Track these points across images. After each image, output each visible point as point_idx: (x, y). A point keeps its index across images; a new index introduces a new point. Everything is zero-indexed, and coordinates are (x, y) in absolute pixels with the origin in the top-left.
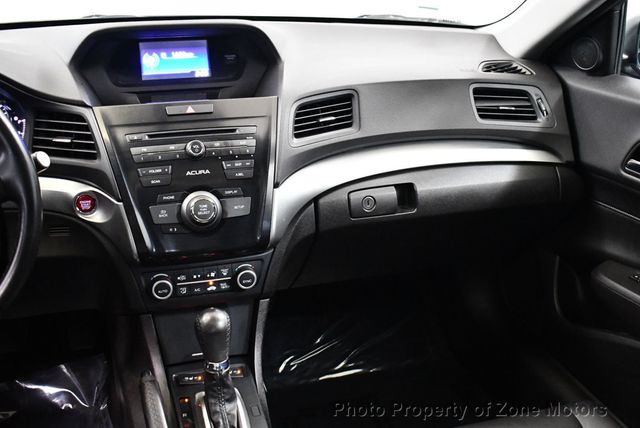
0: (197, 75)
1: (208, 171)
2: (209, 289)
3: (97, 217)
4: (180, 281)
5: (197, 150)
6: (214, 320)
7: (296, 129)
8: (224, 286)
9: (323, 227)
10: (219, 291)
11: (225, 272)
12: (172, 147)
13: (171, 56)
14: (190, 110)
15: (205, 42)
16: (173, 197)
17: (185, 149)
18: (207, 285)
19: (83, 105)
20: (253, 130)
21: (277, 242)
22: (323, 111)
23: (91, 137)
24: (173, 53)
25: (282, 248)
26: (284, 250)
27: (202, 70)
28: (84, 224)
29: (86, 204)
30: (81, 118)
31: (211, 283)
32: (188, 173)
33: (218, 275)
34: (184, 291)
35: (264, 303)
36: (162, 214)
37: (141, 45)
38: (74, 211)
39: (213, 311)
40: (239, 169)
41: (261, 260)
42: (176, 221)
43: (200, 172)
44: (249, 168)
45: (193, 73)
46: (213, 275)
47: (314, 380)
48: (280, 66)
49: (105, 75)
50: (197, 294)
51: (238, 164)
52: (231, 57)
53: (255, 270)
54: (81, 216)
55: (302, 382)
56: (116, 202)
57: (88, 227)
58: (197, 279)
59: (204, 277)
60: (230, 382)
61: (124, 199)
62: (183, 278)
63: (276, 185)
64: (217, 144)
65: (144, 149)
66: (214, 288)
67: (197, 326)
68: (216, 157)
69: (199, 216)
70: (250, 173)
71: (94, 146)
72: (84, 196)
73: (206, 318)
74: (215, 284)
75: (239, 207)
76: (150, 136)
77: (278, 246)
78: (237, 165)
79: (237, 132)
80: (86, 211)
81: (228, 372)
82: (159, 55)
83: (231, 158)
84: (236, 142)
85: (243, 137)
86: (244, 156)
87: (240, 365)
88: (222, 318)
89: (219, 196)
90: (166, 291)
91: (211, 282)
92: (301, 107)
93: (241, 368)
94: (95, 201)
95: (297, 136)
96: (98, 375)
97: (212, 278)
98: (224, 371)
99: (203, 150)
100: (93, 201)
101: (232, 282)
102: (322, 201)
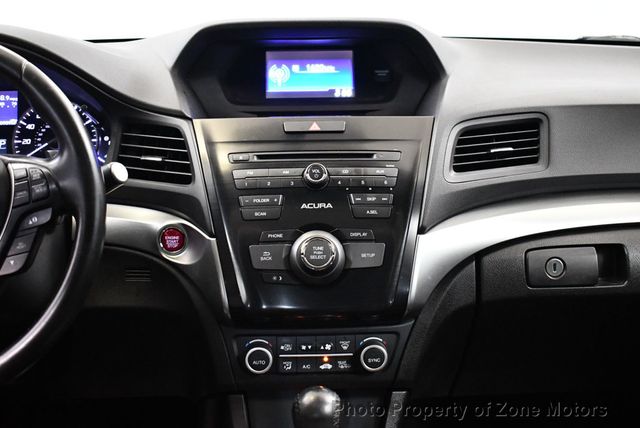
0: (337, 95)
1: (329, 205)
2: (322, 367)
3: (184, 258)
4: (284, 352)
5: (316, 176)
6: (319, 402)
7: (456, 160)
8: (343, 365)
9: (487, 295)
10: (335, 371)
11: (345, 345)
12: (286, 172)
13: (305, 69)
14: (315, 127)
15: (350, 53)
16: (280, 236)
17: (302, 175)
18: (321, 361)
19: (180, 115)
20: (396, 156)
21: (417, 311)
22: (498, 138)
23: (187, 156)
24: (308, 66)
25: (426, 319)
26: (430, 322)
27: (345, 88)
28: (167, 266)
29: (173, 241)
30: (177, 132)
31: (326, 359)
32: (304, 206)
33: (336, 348)
34: (288, 366)
35: (399, 396)
36: (264, 257)
37: (269, 54)
38: (156, 247)
40: (372, 205)
41: (397, 333)
42: (282, 267)
43: (320, 205)
44: (385, 204)
45: (333, 91)
46: (328, 347)
48: (443, 81)
49: (219, 87)
50: (306, 372)
51: (371, 199)
52: (382, 73)
53: (386, 346)
54: (164, 255)
56: (207, 237)
57: (173, 270)
58: (307, 351)
59: (316, 350)
61: (219, 235)
62: (288, 347)
63: (422, 230)
64: (345, 171)
65: (251, 172)
66: (330, 366)
68: (342, 188)
69: (311, 261)
70: (387, 211)
71: (189, 168)
72: (170, 230)
73: (308, 398)
74: (332, 360)
75: (369, 256)
76: (259, 157)
77: (420, 316)
78: (369, 199)
79: (375, 157)
80: (170, 250)
82: (290, 68)
83: (362, 190)
84: (371, 170)
85: (379, 164)
86: (380, 189)
88: (330, 401)
89: (342, 240)
90: (263, 362)
91: (325, 357)
92: (465, 132)
94: (185, 238)
95: (457, 169)
97: (326, 352)
99: (325, 176)
100: (182, 237)
101: (354, 361)
102: (487, 259)
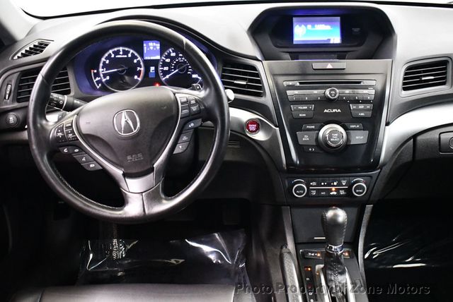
0: (331, 42)
1: (339, 111)
2: (331, 193)
3: (260, 136)
4: (312, 186)
5: (333, 95)
6: (336, 216)
7: (404, 84)
8: (342, 193)
9: (418, 157)
10: (338, 195)
11: (344, 183)
12: (315, 92)
13: (314, 27)
14: (329, 66)
15: (339, 18)
16: (313, 127)
17: (324, 93)
18: (331, 190)
19: (256, 59)
20: (373, 83)
21: (384, 164)
22: (424, 72)
23: (260, 82)
24: (316, 26)
25: (386, 169)
26: (388, 171)
27: (336, 38)
28: (250, 140)
29: (253, 127)
30: (254, 68)
32: (325, 111)
33: (339, 184)
34: (314, 193)
35: (369, 207)
36: (305, 138)
37: (294, 19)
38: (244, 131)
39: (334, 209)
40: (361, 110)
41: (371, 176)
42: (315, 144)
43: (334, 111)
44: (368, 110)
45: (329, 40)
46: (335, 184)
47: (390, 267)
48: (394, 37)
49: (269, 39)
50: (323, 196)
51: (361, 107)
52: (356, 30)
53: (365, 184)
54: (248, 135)
55: (381, 267)
56: (274, 127)
57: (253, 143)
58: (324, 186)
59: (329, 185)
60: (342, 260)
61: (281, 126)
62: (314, 184)
63: (387, 124)
64: (347, 91)
65: (296, 92)
66: (335, 193)
67: (323, 218)
68: (346, 101)
69: (332, 142)
70: (369, 114)
71: (261, 88)
72: (252, 122)
73: (330, 214)
74: (336, 190)
75: (360, 137)
76: (300, 83)
77: (384, 168)
78: (360, 107)
79: (362, 84)
80: (252, 132)
81: (342, 253)
82: (306, 26)
83: (357, 102)
84: (360, 91)
85: (366, 87)
86: (366, 102)
87: (348, 249)
88: (341, 215)
89: (346, 129)
90: (302, 192)
91: (333, 189)
92: (409, 68)
93: (348, 252)
94: (259, 125)
95: (405, 89)
96: (240, 243)
97: (335, 186)
98: (340, 253)
99: (337, 95)
100: (258, 125)
101: (349, 191)
102: (419, 138)
